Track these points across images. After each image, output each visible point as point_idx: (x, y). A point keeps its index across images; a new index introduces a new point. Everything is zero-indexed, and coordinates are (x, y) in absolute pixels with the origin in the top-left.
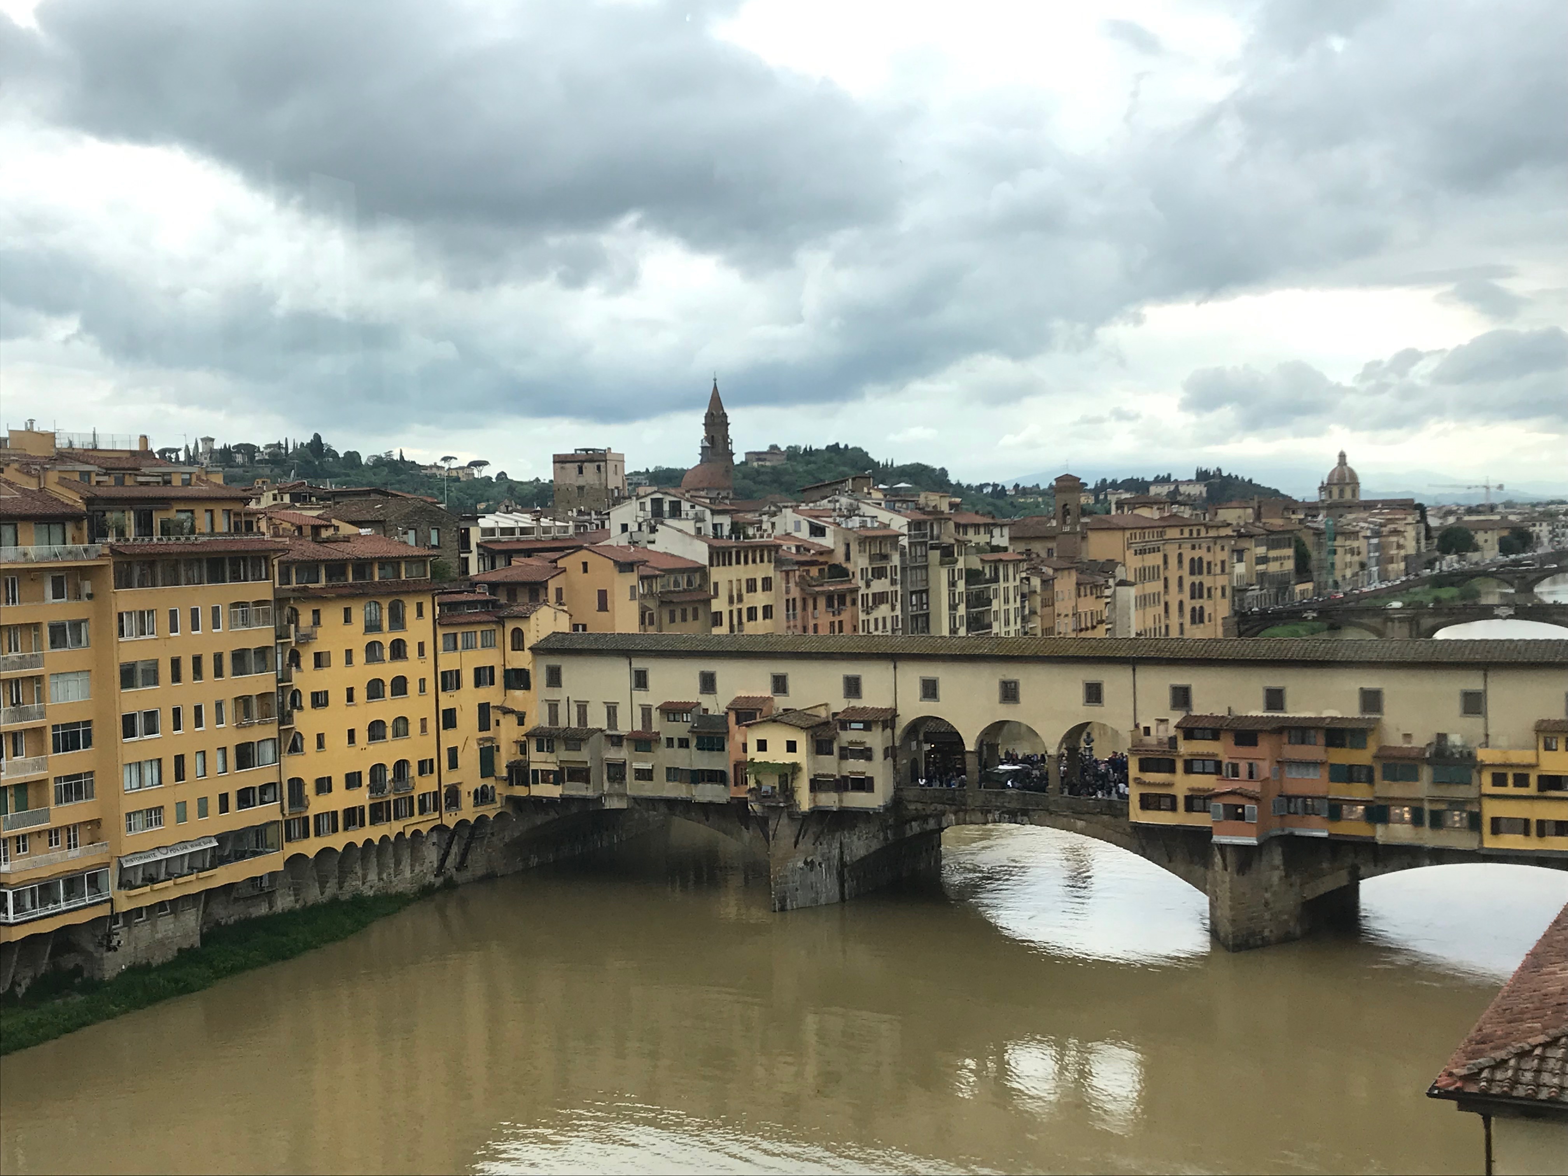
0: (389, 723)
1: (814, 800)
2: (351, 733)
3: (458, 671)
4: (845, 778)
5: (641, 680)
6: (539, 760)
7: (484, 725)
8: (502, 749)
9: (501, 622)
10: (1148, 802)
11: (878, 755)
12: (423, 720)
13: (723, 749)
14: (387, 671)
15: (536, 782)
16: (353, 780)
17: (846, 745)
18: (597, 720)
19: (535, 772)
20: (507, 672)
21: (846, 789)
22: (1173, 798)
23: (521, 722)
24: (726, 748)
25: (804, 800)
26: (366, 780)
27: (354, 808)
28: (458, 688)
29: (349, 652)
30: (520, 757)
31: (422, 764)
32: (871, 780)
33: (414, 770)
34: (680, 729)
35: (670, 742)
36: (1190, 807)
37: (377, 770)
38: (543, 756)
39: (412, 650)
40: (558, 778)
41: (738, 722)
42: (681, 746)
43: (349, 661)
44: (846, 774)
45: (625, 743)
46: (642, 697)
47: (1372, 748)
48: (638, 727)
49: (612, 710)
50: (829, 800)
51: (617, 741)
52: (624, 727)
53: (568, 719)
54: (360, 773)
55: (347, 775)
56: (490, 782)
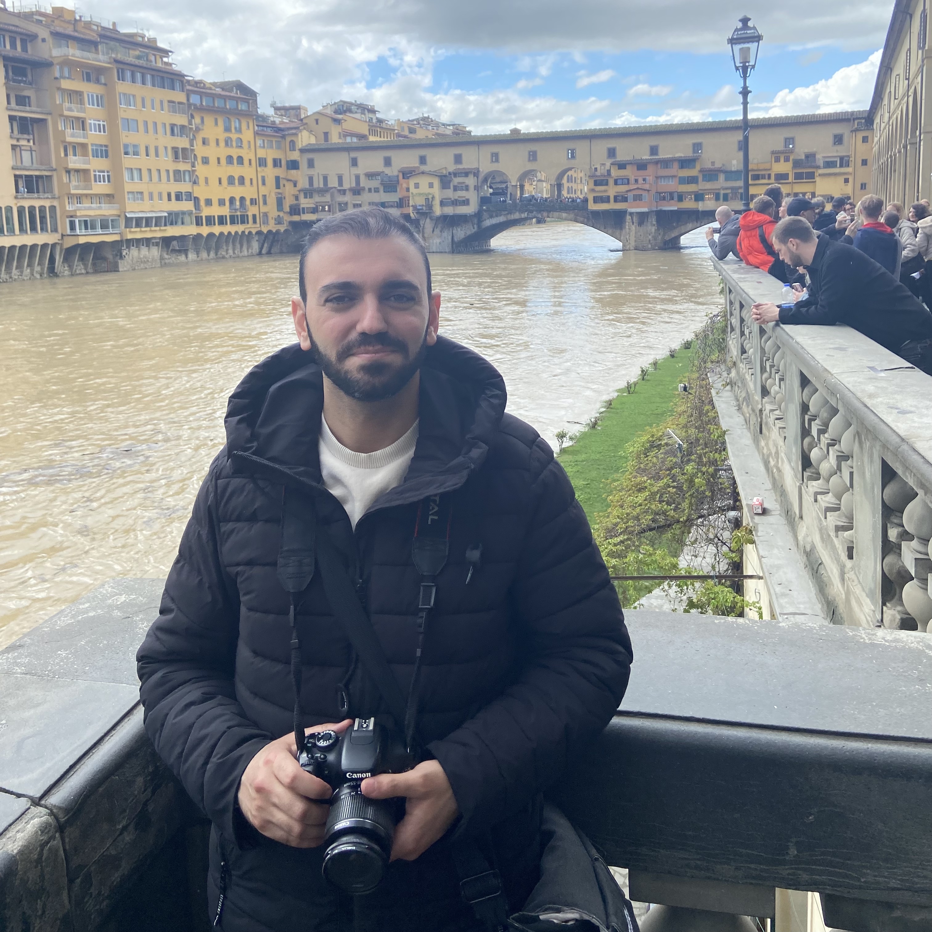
0: (236, 178)
1: (442, 211)
2: (220, 180)
3: (265, 159)
4: (456, 200)
5: (354, 163)
6: (305, 203)
7: (278, 187)
8: (287, 198)
9: (284, 137)
10: (596, 200)
11: (472, 188)
12: (251, 180)
13: (396, 191)
14: (235, 152)
15: (304, 213)
16: (221, 202)
17: (456, 184)
18: (333, 183)
19: (303, 209)
20: (287, 161)
21: (456, 205)
22: (609, 197)
23: (295, 185)
24: (398, 190)
25: (438, 211)
26: (227, 203)
27: (222, 216)
28: (266, 166)
29: (217, 140)
30: (295, 202)
31: (252, 200)
32: (468, 200)
33: (248, 202)
34: (375, 183)
35: (370, 190)
36: (616, 200)
37: (232, 200)
38: (307, 200)
39: (245, 144)
40: (314, 211)
41: (404, 178)
42: (375, 192)
43: (218, 144)
44: (456, 198)
45: (347, 192)
46: (355, 171)
47: (698, 167)
48: (354, 185)
49: (340, 179)
50: (449, 210)
51: (343, 192)
52: (346, 186)
53: (318, 183)
54: (224, 200)
55: (219, 200)
56: (281, 214)
